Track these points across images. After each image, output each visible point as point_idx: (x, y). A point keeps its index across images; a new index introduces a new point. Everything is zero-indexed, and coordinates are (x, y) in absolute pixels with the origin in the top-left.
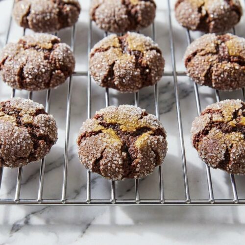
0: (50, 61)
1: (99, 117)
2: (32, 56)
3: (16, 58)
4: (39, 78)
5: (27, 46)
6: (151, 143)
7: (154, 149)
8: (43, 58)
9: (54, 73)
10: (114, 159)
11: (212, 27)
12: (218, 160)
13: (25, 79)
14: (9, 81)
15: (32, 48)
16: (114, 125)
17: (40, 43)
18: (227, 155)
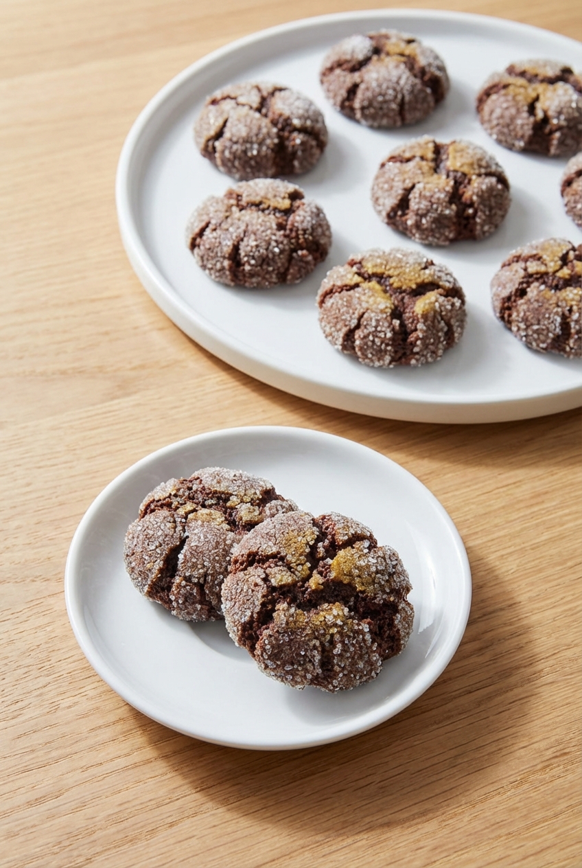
0: (288, 232)
1: (355, 263)
2: (254, 221)
3: (224, 226)
4: (269, 265)
5: (243, 203)
6: (440, 307)
7: (445, 318)
8: (274, 226)
9: (294, 255)
10: (379, 329)
11: (555, 142)
12: (551, 335)
13: (244, 265)
14: (212, 269)
15: (253, 208)
16: (380, 277)
17: (269, 200)
18: (565, 325)
